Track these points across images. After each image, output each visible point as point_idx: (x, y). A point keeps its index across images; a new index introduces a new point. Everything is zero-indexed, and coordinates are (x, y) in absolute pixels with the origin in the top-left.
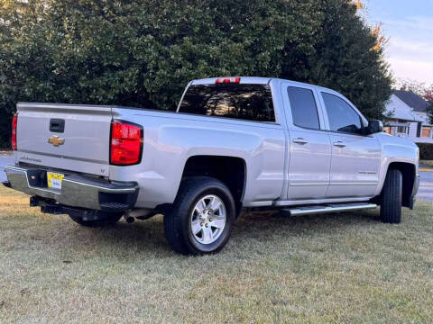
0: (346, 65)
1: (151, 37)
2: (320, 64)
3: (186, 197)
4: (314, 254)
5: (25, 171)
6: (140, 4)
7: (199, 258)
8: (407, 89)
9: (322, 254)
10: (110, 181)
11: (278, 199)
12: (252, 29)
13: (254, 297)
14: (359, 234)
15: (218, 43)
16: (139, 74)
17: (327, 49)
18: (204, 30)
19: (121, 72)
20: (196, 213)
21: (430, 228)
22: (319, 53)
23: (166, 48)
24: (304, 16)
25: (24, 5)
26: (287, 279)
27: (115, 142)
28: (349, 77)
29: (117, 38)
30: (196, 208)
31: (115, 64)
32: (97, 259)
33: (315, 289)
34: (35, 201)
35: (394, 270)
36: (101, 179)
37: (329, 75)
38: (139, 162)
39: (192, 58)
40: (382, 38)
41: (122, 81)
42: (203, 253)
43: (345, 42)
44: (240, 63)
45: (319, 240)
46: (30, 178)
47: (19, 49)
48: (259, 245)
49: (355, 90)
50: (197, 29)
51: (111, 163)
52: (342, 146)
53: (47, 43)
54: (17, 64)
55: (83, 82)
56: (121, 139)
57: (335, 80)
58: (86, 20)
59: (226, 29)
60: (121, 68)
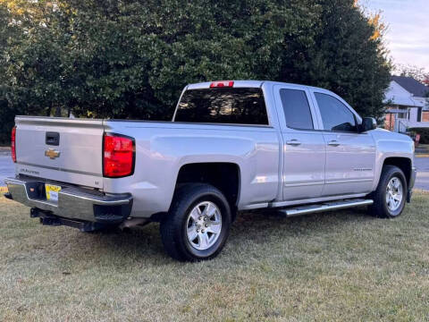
0: (345, 55)
1: (154, 35)
2: (320, 55)
3: (181, 205)
4: (309, 256)
5: (23, 183)
6: (142, 3)
7: (195, 264)
8: (407, 75)
9: (317, 256)
10: (104, 193)
11: (274, 201)
12: (253, 24)
13: (247, 309)
14: (355, 231)
15: (219, 38)
16: (143, 72)
17: (326, 40)
18: (205, 26)
19: (126, 71)
20: (191, 220)
21: (426, 222)
22: (319, 45)
23: (169, 46)
24: (303, 9)
25: (33, 5)
26: (281, 285)
27: (107, 155)
28: (347, 67)
29: (121, 37)
30: (191, 215)
31: (120, 62)
32: (95, 269)
33: (307, 297)
34: (35, 212)
35: (388, 272)
36: (96, 192)
37: (328, 66)
38: (132, 173)
39: (195, 54)
40: (382, 25)
41: (127, 79)
42: (200, 259)
43: (343, 33)
44: (241, 57)
45: (316, 240)
46: (29, 191)
47: (27, 52)
48: (256, 247)
49: (355, 79)
50: (198, 26)
51: (105, 175)
52: (336, 145)
53: (54, 45)
54: (26, 66)
55: (90, 81)
56: (114, 152)
57: (335, 70)
58: (91, 21)
59: (227, 24)
60: (126, 66)
